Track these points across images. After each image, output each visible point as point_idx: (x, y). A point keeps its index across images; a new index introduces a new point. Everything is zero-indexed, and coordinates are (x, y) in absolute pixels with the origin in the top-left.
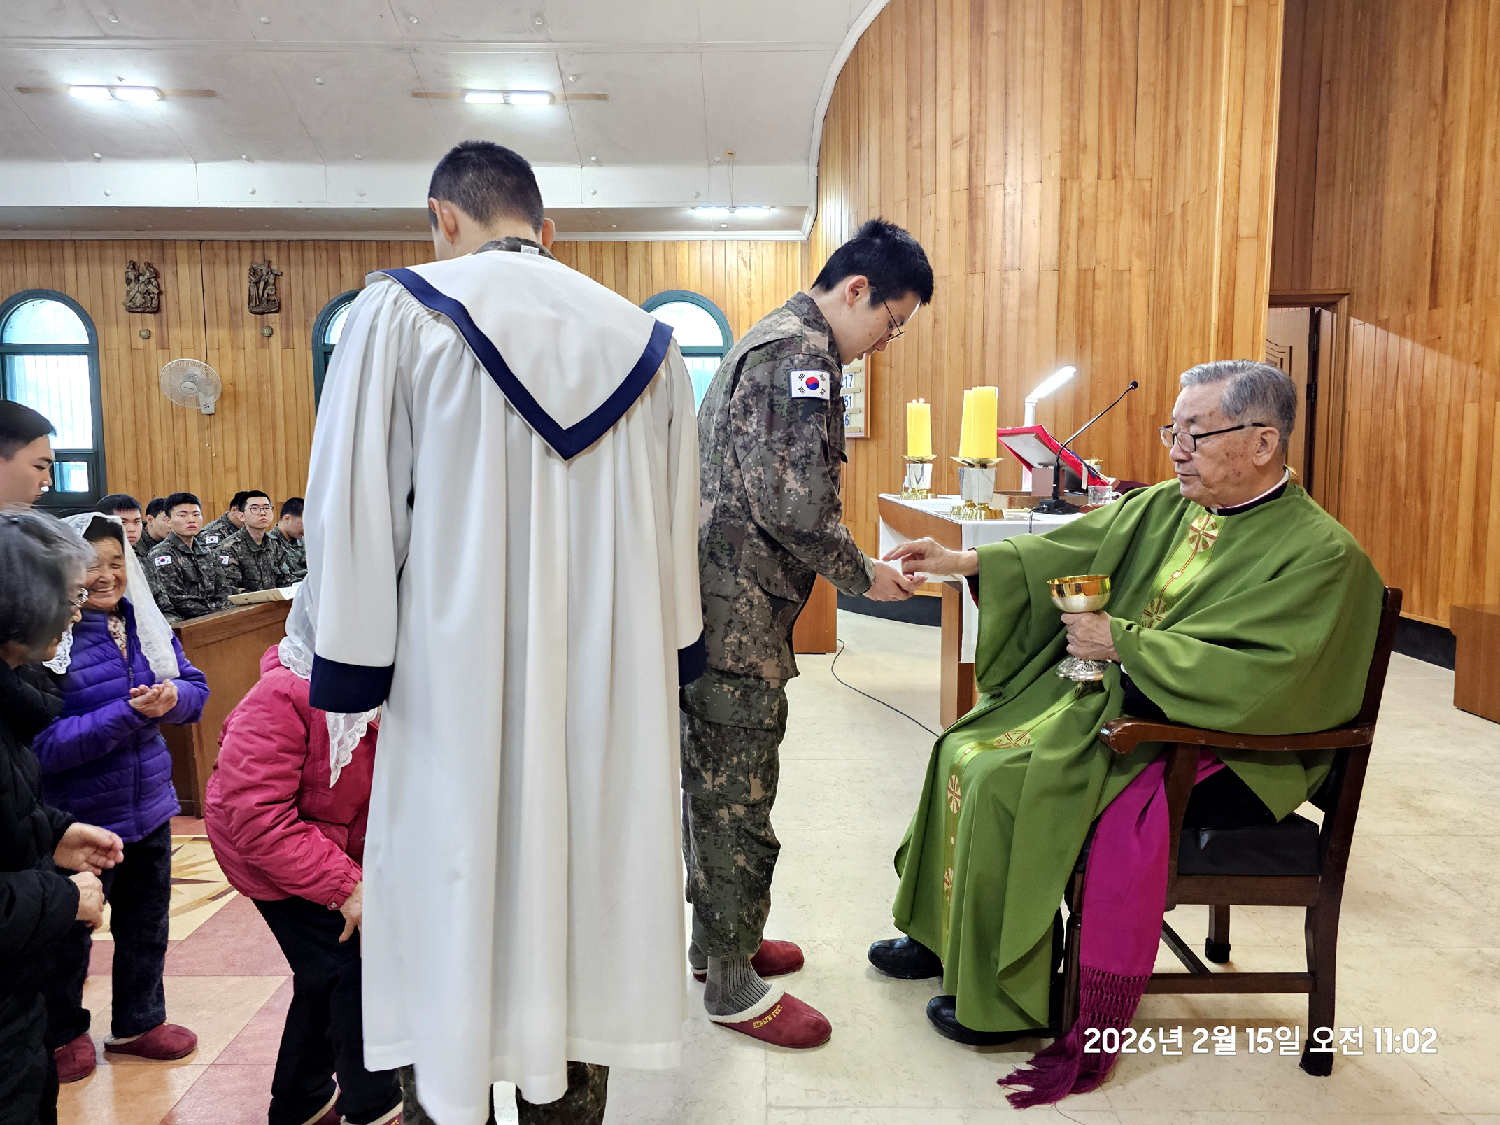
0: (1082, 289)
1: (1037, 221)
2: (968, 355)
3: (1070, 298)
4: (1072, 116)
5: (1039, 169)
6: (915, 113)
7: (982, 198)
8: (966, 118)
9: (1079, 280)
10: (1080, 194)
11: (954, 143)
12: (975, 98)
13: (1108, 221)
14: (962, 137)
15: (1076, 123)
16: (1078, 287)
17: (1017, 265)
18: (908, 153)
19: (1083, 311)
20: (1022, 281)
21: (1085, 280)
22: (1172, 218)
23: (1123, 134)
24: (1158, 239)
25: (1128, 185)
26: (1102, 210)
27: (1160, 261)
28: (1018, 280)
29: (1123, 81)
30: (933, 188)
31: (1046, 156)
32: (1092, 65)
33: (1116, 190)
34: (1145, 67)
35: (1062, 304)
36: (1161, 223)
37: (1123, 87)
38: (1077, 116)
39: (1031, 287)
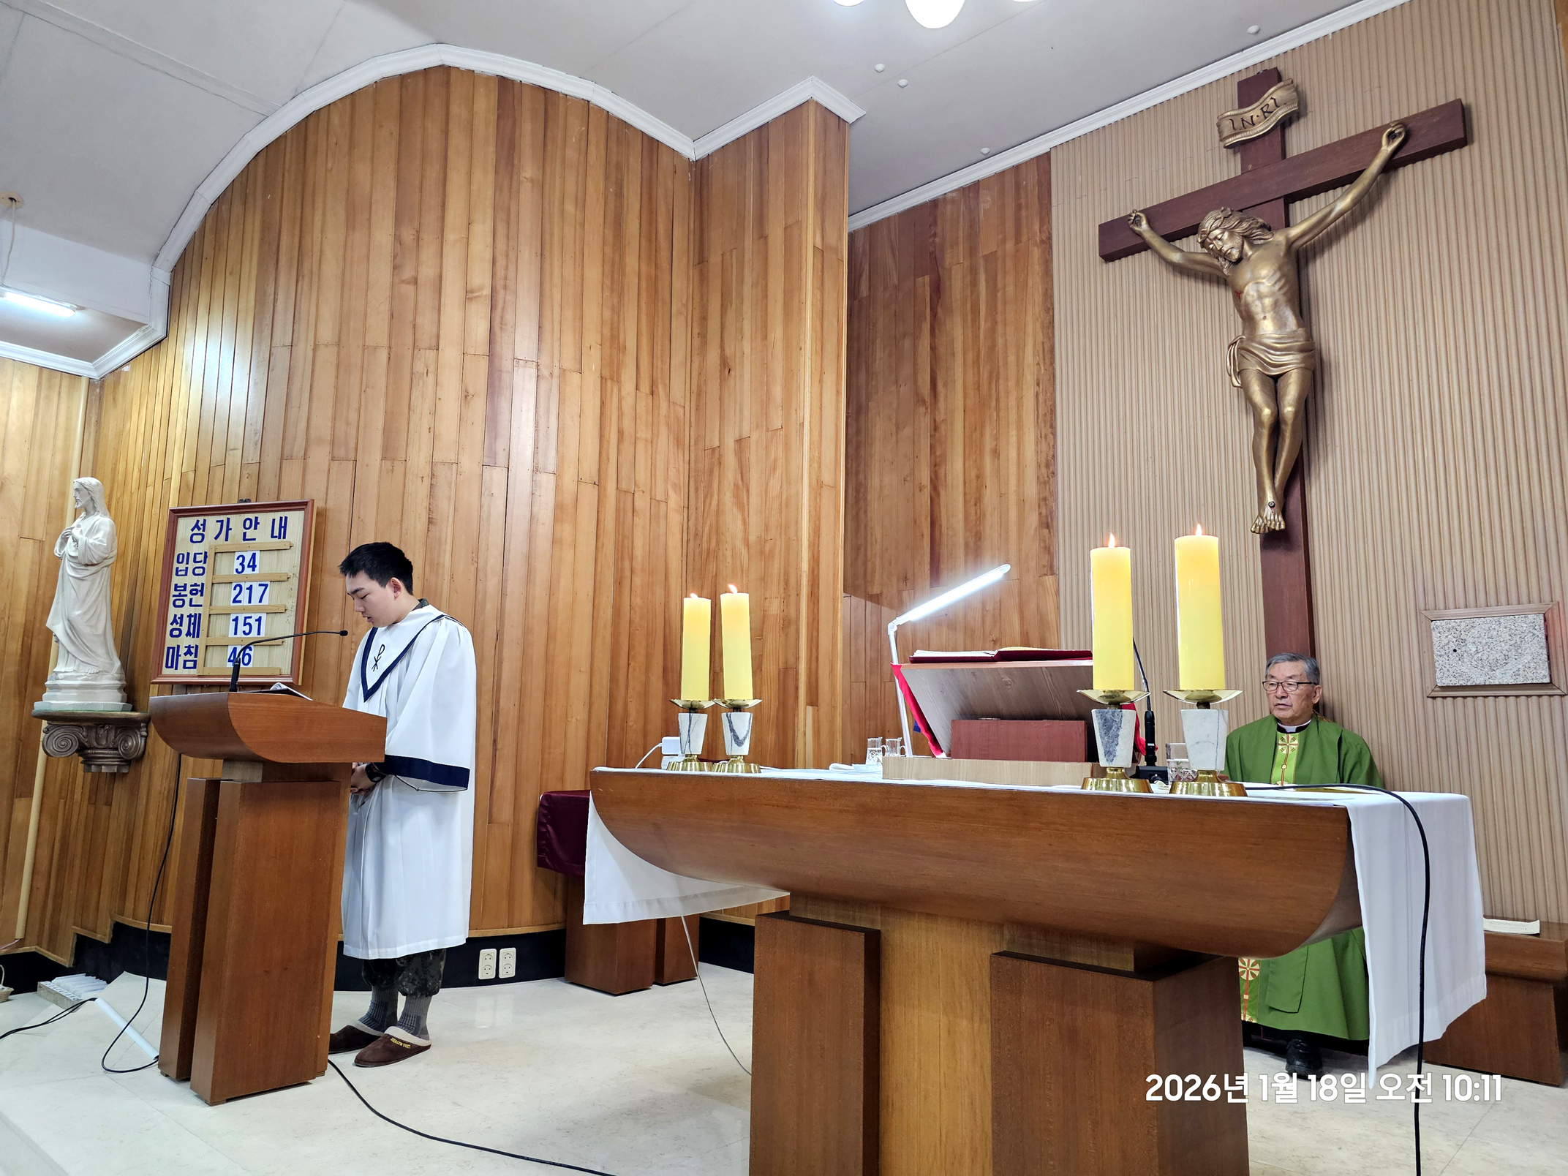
0: (622, 514)
1: (577, 419)
2: (481, 575)
3: (609, 522)
4: (613, 309)
5: (578, 358)
6: (408, 235)
7: (507, 372)
8: (488, 266)
9: (618, 502)
10: (620, 400)
11: (469, 295)
12: (501, 246)
13: (646, 441)
14: (481, 289)
15: (616, 317)
16: (618, 510)
17: (551, 466)
18: (393, 286)
19: (623, 541)
20: (558, 488)
21: (624, 503)
22: (717, 452)
23: (660, 348)
24: (692, 474)
25: (664, 405)
26: (641, 426)
27: (697, 498)
28: (552, 486)
29: (660, 290)
30: (434, 342)
31: (586, 344)
32: (632, 261)
33: (654, 408)
34: (678, 284)
35: (601, 527)
36: (696, 456)
37: (660, 297)
38: (617, 310)
39: (568, 499)
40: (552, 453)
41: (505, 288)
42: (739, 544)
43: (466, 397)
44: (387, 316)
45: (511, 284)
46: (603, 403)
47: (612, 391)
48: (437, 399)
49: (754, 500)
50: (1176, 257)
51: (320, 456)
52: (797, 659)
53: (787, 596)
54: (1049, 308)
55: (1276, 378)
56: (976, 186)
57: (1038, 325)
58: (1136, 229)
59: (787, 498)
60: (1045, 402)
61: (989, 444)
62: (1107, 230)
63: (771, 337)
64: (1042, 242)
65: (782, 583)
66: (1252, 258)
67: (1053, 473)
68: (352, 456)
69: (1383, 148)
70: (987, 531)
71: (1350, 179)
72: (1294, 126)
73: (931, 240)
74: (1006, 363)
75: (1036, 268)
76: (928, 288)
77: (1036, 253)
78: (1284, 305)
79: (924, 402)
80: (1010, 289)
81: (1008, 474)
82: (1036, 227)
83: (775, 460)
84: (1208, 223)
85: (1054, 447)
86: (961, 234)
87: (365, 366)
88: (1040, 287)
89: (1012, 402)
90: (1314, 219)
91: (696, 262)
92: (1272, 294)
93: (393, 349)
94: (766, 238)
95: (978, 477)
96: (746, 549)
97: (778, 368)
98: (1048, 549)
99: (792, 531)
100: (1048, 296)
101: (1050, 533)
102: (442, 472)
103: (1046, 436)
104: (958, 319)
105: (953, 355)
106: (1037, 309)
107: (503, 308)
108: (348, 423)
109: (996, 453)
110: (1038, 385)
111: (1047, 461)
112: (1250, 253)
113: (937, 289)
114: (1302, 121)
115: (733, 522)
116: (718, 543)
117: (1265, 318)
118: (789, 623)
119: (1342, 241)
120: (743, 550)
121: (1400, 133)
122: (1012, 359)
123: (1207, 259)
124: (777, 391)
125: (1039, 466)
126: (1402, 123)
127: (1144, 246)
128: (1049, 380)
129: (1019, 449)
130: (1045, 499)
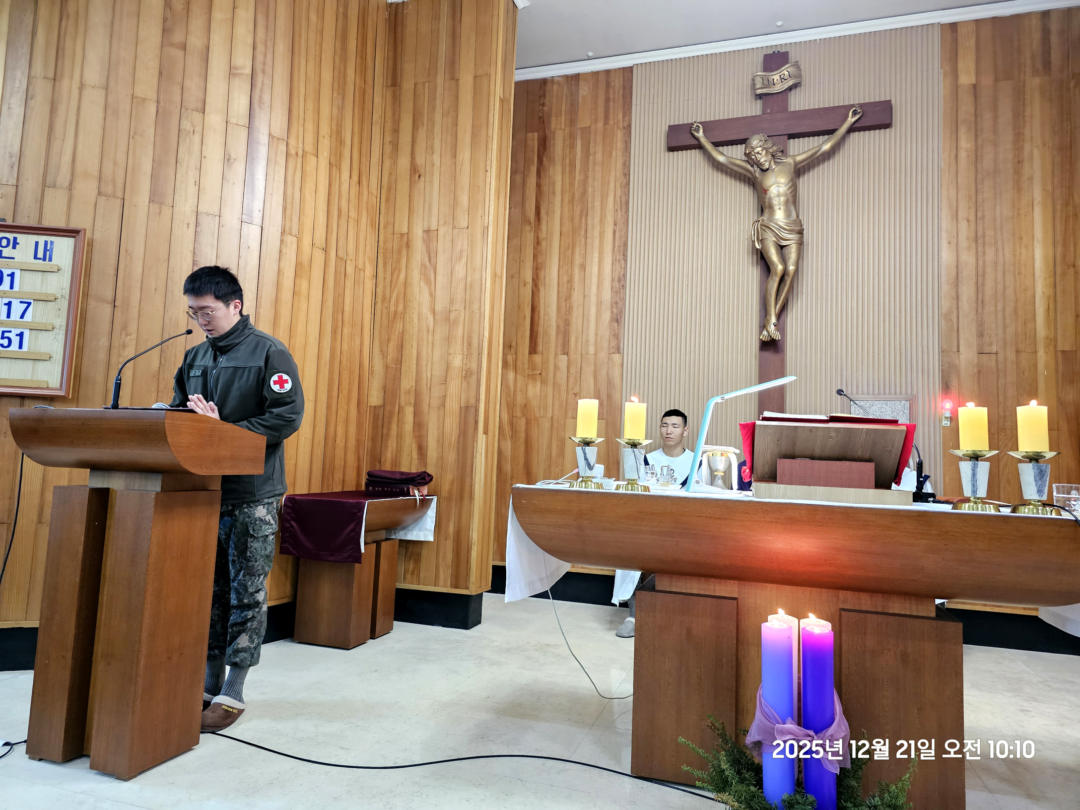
0: (338, 276)
1: (313, 193)
4: (338, 108)
5: (316, 144)
9: (336, 266)
10: (340, 185)
11: (233, 70)
13: (355, 220)
14: (243, 67)
15: (340, 116)
16: (336, 273)
17: (295, 231)
20: (298, 249)
21: (340, 268)
22: (406, 237)
23: (365, 147)
24: (380, 251)
25: (365, 193)
26: (352, 209)
27: (385, 271)
28: (295, 247)
29: (366, 101)
30: (200, 105)
31: (321, 134)
32: (351, 72)
33: (360, 193)
34: (378, 100)
35: (326, 285)
36: (385, 237)
37: (366, 107)
38: (341, 109)
39: (305, 259)
40: (295, 220)
41: (264, 72)
42: (426, 310)
43: (227, 160)
44: (156, 73)
45: (269, 70)
46: (330, 185)
47: (336, 176)
48: (202, 157)
49: (440, 278)
50: (721, 159)
51: (86, 189)
52: (478, 400)
53: (469, 354)
54: (627, 175)
55: (782, 247)
56: (577, 77)
57: (618, 184)
58: (696, 134)
59: (471, 281)
60: (620, 237)
61: (578, 260)
62: (673, 130)
63: (460, 157)
64: (624, 127)
65: (465, 344)
66: (775, 170)
67: (624, 286)
68: (120, 194)
69: (849, 119)
70: (574, 320)
71: (831, 132)
72: (793, 92)
73: (541, 107)
74: (593, 207)
75: (620, 145)
76: (536, 142)
77: (619, 135)
78: (791, 202)
79: (530, 223)
80: (599, 156)
81: (591, 282)
82: (620, 116)
83: (461, 251)
84: (756, 142)
85: (625, 268)
86: (563, 108)
87: (133, 114)
88: (621, 159)
89: (596, 233)
90: (810, 153)
91: (389, 83)
92: (786, 195)
93: (162, 104)
94: (457, 80)
95: (568, 282)
96: (432, 315)
97: (464, 180)
98: (617, 337)
99: (476, 307)
100: (626, 166)
101: (618, 326)
102: (204, 221)
103: (619, 261)
104: (559, 169)
105: (554, 193)
106: (618, 174)
107: (262, 90)
108: (115, 163)
109: (583, 267)
110: (615, 225)
111: (619, 277)
112: (774, 167)
113: (544, 144)
114: (798, 89)
115: (420, 295)
116: (405, 308)
117: (780, 209)
118: (471, 374)
119: (816, 170)
120: (429, 316)
121: (860, 112)
122: (597, 204)
123: (744, 164)
124: (464, 199)
125: (613, 280)
126: (861, 106)
127: (699, 147)
128: (624, 223)
129: (599, 267)
130: (616, 303)
